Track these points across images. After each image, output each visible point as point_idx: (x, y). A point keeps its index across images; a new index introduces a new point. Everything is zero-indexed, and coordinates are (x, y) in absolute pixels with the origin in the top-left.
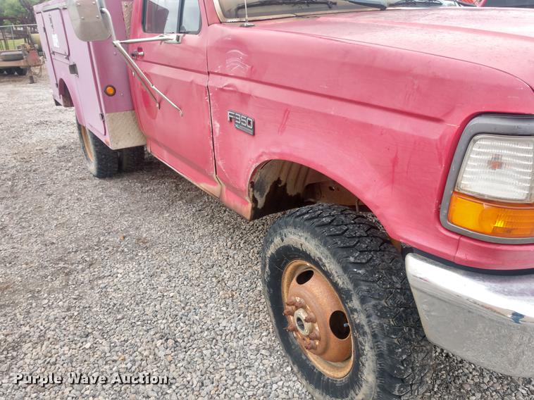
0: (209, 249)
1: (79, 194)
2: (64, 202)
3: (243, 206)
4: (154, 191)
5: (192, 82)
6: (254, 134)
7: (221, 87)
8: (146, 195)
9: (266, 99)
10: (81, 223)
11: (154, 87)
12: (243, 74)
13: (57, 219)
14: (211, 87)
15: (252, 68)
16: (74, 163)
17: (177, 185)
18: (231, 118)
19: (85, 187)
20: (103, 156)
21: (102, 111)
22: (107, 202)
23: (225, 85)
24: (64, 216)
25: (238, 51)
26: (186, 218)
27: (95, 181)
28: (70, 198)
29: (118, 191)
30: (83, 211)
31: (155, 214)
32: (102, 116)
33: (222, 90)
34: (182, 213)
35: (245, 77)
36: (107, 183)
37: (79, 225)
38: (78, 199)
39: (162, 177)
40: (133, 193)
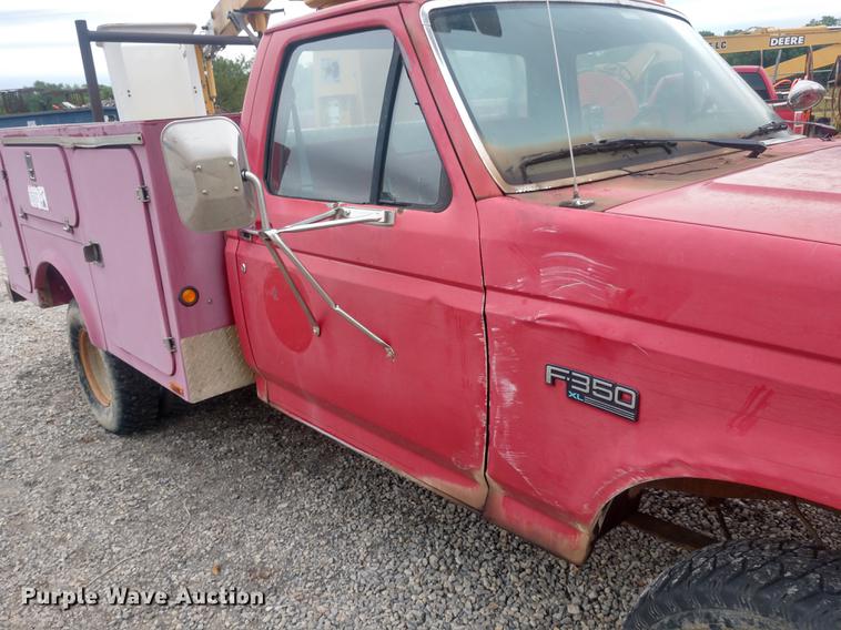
0: (398, 577)
1: (91, 474)
2: (65, 498)
3: (560, 535)
4: (237, 454)
5: (430, 302)
6: (637, 419)
7: (529, 319)
8: (225, 464)
9: (691, 361)
10: (117, 545)
11: (338, 308)
12: (602, 302)
13: (63, 540)
14: (493, 315)
15: (629, 293)
16: (58, 406)
17: (277, 437)
18: (553, 379)
19: (97, 458)
20: (134, 398)
21: (169, 334)
22: (153, 488)
23: (539, 315)
24: (76, 531)
25: (582, 257)
26: (323, 508)
27: (113, 442)
28: (74, 486)
29: (167, 460)
30: (112, 514)
31: (260, 505)
32: (172, 343)
33: (532, 324)
34: (311, 499)
35: (606, 306)
36: (141, 445)
37: (115, 549)
38: (92, 488)
39: (242, 421)
40: (197, 462)
